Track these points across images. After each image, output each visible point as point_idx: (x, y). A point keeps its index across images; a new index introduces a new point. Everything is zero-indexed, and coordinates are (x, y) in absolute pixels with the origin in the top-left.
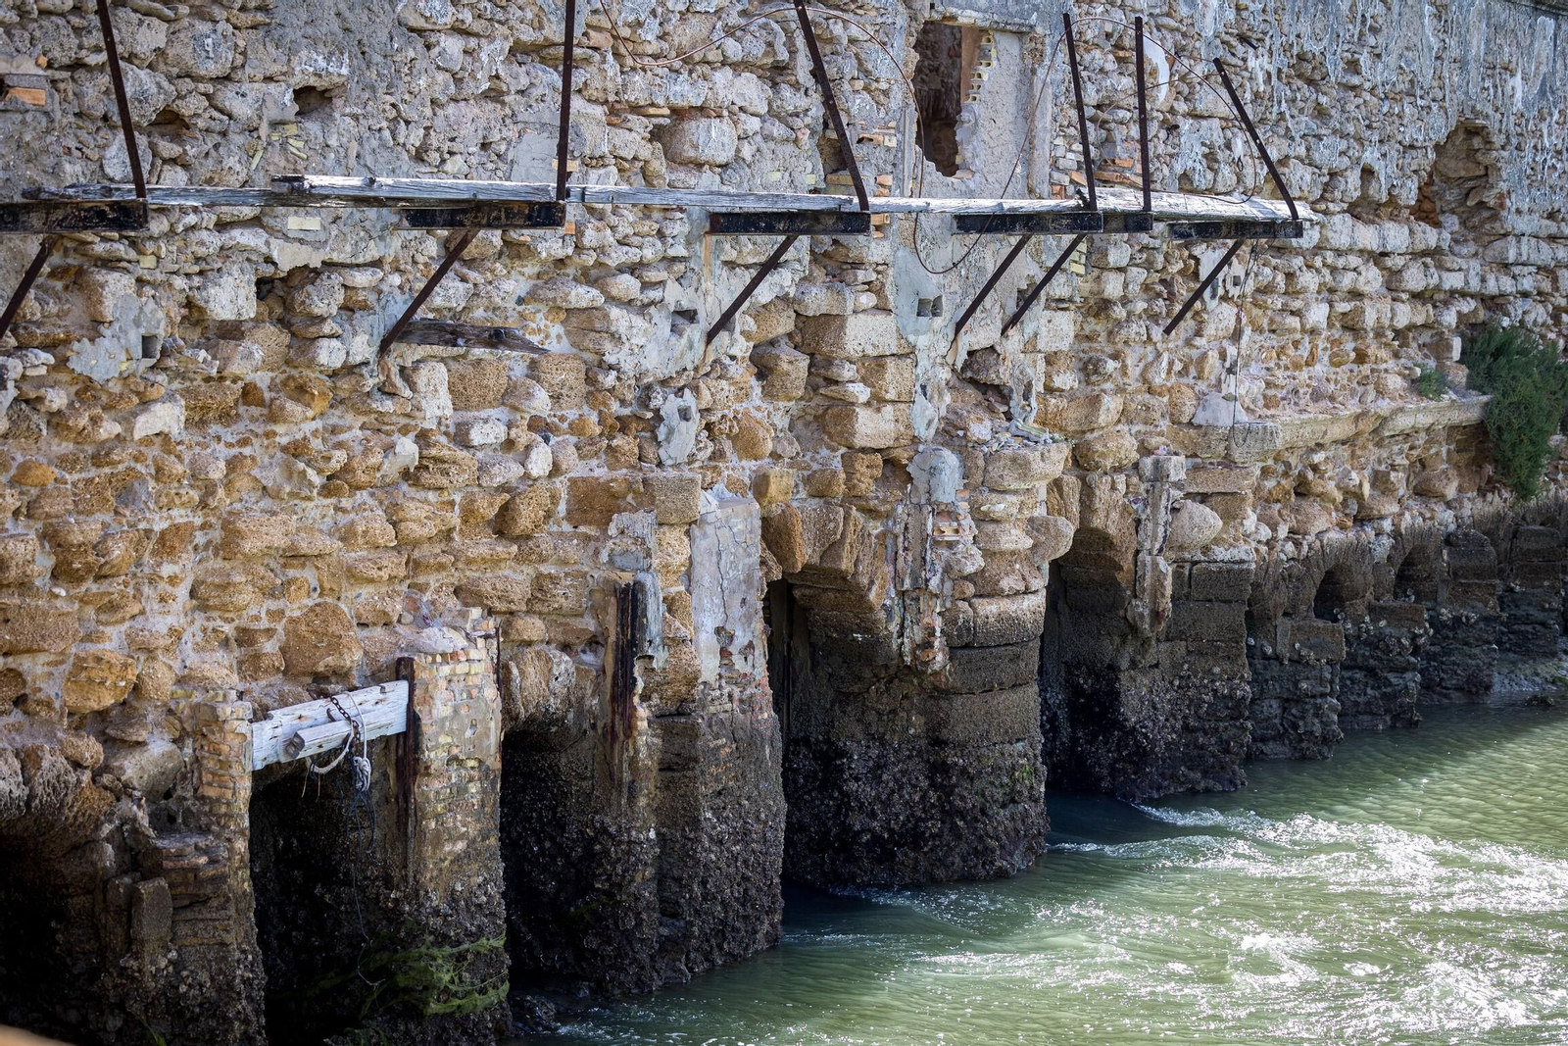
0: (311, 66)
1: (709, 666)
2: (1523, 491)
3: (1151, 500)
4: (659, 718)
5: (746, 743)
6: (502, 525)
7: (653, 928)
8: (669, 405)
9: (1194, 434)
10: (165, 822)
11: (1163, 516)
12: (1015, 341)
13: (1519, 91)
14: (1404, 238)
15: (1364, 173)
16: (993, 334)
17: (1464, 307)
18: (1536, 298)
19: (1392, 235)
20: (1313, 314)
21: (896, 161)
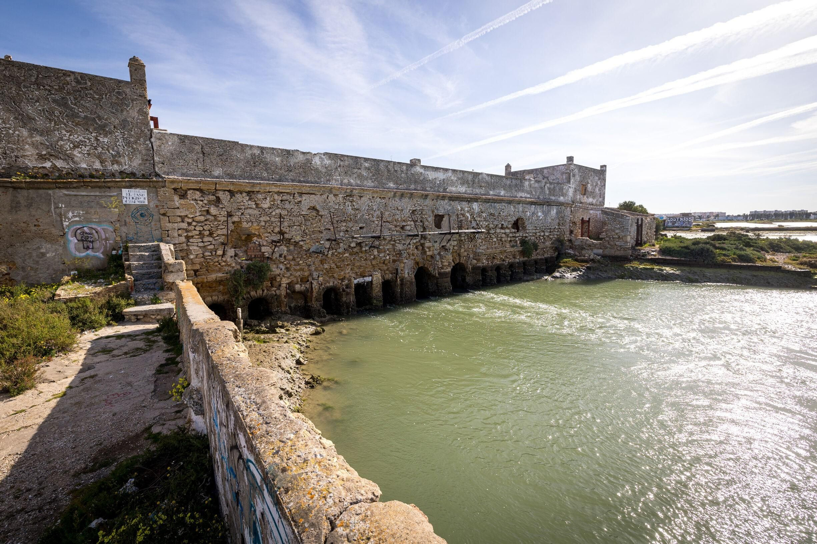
0: (361, 225)
1: (406, 276)
2: (529, 257)
3: (469, 259)
4: (400, 280)
5: (411, 283)
6: (384, 263)
7: (399, 299)
8: (403, 252)
9: (475, 253)
10: (347, 288)
11: (470, 261)
12: (448, 244)
13: (528, 214)
14: (509, 231)
15: (502, 225)
16: (445, 244)
17: (519, 238)
18: (532, 236)
19: (507, 231)
20: (493, 240)
21: (431, 228)
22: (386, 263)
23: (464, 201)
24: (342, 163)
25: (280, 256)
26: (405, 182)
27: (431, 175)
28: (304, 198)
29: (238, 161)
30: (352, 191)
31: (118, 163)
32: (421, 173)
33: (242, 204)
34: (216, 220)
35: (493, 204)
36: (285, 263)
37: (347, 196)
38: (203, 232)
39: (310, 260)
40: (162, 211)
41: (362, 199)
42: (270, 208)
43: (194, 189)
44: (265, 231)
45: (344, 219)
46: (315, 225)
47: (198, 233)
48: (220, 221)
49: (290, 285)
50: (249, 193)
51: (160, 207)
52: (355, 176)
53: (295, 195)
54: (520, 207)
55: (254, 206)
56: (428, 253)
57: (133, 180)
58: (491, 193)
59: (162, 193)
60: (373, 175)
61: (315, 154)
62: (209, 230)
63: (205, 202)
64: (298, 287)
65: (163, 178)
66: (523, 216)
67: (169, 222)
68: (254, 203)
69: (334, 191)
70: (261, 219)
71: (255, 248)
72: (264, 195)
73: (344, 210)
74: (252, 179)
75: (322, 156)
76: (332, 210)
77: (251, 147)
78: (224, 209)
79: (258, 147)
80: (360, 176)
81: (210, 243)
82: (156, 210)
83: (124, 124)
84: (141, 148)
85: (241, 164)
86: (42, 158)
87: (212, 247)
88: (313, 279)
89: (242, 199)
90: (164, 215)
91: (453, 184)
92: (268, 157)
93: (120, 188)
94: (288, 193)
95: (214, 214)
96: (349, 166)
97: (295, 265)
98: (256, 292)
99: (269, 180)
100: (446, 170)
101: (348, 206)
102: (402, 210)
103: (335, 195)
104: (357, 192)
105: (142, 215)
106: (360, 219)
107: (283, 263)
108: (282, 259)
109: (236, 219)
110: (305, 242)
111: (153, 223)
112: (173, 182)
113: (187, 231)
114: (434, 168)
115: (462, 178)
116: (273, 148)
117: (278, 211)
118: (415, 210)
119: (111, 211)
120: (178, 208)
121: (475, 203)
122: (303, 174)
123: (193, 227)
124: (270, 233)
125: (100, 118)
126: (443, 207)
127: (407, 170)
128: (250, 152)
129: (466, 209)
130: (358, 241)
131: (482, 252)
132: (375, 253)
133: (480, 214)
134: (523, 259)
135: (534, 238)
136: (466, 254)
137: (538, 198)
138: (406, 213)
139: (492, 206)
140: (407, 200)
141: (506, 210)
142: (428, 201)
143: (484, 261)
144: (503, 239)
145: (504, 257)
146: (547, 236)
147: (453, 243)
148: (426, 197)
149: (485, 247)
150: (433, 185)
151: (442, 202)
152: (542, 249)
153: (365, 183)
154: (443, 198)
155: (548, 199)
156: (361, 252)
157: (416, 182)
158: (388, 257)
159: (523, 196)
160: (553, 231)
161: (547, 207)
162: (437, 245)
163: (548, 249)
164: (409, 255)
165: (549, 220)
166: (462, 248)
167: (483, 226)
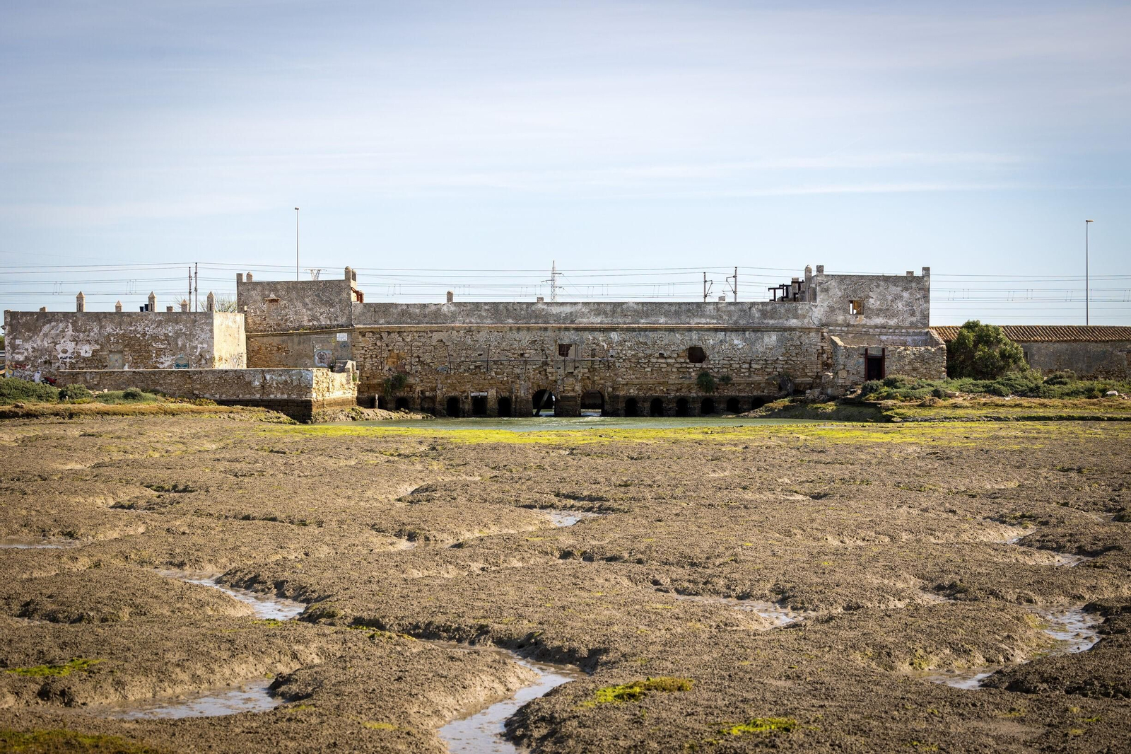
0: (479, 352)
2: (715, 393)
4: (516, 398)
6: (501, 382)
8: (521, 375)
9: (615, 382)
10: (465, 398)
11: (607, 389)
12: (576, 371)
13: (711, 342)
14: (674, 361)
15: (660, 354)
16: (572, 371)
17: (695, 369)
18: (723, 368)
19: (669, 361)
20: (646, 370)
21: (554, 356)
23: (597, 331)
24: (464, 308)
25: (416, 372)
26: (525, 318)
27: (555, 310)
28: (434, 334)
29: (393, 314)
30: (471, 328)
31: (337, 320)
32: (543, 309)
33: (394, 339)
34: (379, 348)
35: (642, 333)
36: (420, 376)
37: (467, 331)
38: (372, 355)
39: (437, 376)
40: (353, 344)
41: (481, 333)
42: (411, 341)
43: (369, 332)
45: (465, 348)
46: (441, 352)
47: (369, 356)
48: (382, 349)
49: (422, 392)
50: (399, 332)
51: (353, 342)
52: (475, 316)
53: (428, 333)
54: (694, 336)
55: (401, 340)
56: (550, 378)
57: (342, 328)
58: (643, 321)
59: (353, 335)
60: (493, 315)
62: (376, 355)
63: (375, 338)
64: (427, 394)
65: (355, 327)
66: (700, 344)
67: (356, 350)
68: (401, 338)
69: (456, 328)
70: (405, 348)
71: (402, 366)
72: (407, 333)
73: (464, 342)
74: (401, 324)
75: (449, 305)
76: (455, 342)
77: (402, 305)
78: (384, 342)
79: (406, 304)
80: (480, 317)
82: (351, 343)
83: (340, 301)
84: (347, 312)
85: (395, 316)
86: (309, 321)
87: (376, 364)
88: (439, 389)
89: (395, 336)
90: (354, 346)
91: (583, 315)
93: (336, 333)
94: (423, 331)
95: (379, 345)
96: (470, 310)
97: (426, 379)
98: (400, 393)
99: (411, 324)
100: (575, 304)
101: (468, 339)
102: (520, 341)
103: (457, 331)
104: (475, 328)
105: (344, 346)
106: (478, 348)
107: (418, 376)
109: (390, 348)
110: (434, 364)
111: (349, 350)
112: (358, 329)
114: (560, 303)
115: (597, 309)
116: (415, 304)
117: (416, 343)
118: (536, 341)
119: (332, 344)
120: (361, 342)
121: (614, 333)
122: (435, 318)
123: (368, 353)
125: (331, 300)
126: (566, 338)
127: (527, 308)
128: (400, 308)
129: (600, 339)
130: (477, 365)
131: (620, 381)
132: (493, 374)
133: (621, 343)
134: (704, 394)
135: (725, 370)
136: (602, 382)
137: (736, 323)
138: (525, 343)
139: (640, 334)
140: (525, 332)
141: (667, 338)
142: (549, 333)
143: (632, 391)
144: (663, 370)
145: (667, 390)
146: (759, 370)
147: (582, 370)
148: (546, 329)
149: (633, 377)
150: (557, 318)
151: (567, 333)
152: (749, 384)
153: (485, 321)
154: (567, 329)
155: (759, 323)
156: (481, 373)
157: (536, 317)
158: (505, 379)
159: (703, 322)
160: (772, 364)
161: (752, 334)
162: (561, 371)
163: (763, 385)
164: (529, 379)
165: (761, 349)
166: (596, 376)
167: (628, 355)
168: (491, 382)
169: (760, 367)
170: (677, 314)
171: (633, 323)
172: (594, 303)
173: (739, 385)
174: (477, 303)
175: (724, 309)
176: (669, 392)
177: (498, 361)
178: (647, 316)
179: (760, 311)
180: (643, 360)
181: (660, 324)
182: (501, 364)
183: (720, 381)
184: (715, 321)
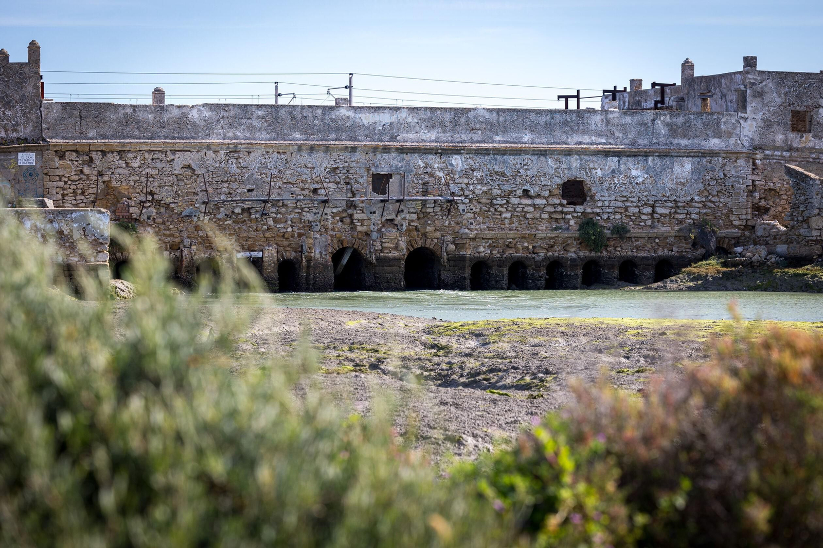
0: (249, 187)
2: (603, 252)
3: (443, 244)
4: (307, 261)
5: (325, 266)
6: (283, 236)
7: (304, 281)
8: (314, 224)
9: (458, 235)
11: (445, 246)
12: (399, 218)
13: (599, 172)
14: (544, 202)
15: (524, 190)
16: (393, 216)
17: (575, 215)
18: (615, 213)
19: (538, 201)
20: (504, 215)
21: (365, 193)
22: (286, 236)
23: (431, 154)
24: (226, 114)
25: (149, 218)
26: (320, 131)
27: (366, 119)
28: (177, 156)
29: (111, 121)
30: (236, 146)
31: (16, 131)
32: (348, 117)
33: (113, 163)
34: (88, 179)
35: (499, 157)
36: (154, 226)
37: (230, 152)
38: (76, 191)
39: (182, 225)
40: (45, 171)
41: (252, 155)
42: (140, 167)
43: (71, 151)
44: (134, 191)
45: (226, 179)
46: (189, 186)
47: (72, 191)
48: (91, 180)
50: (119, 152)
51: (44, 168)
52: (243, 127)
53: (168, 153)
54: (575, 162)
55: (124, 166)
56: (359, 228)
57: (27, 144)
58: (498, 138)
59: (46, 155)
60: (270, 125)
61: (193, 107)
62: (82, 189)
63: (80, 162)
64: (167, 254)
65: (48, 142)
66: (582, 176)
67: (50, 181)
68: (124, 162)
69: (212, 147)
70: (131, 179)
71: (124, 209)
72: (134, 154)
73: (226, 169)
74: (124, 138)
75: (201, 108)
76: (211, 169)
77: (124, 106)
78: (96, 169)
79: (131, 105)
80: (250, 128)
81: (81, 201)
82: (41, 170)
83: (23, 99)
84: (33, 117)
85: (114, 125)
87: (83, 205)
88: (185, 247)
89: (113, 158)
90: (46, 174)
91: (409, 128)
92: (141, 115)
93: (17, 152)
94: (159, 151)
95: (86, 173)
96: (235, 117)
97: (164, 230)
98: (122, 254)
99: (140, 139)
100: (397, 109)
101: (232, 164)
102: (314, 168)
103: (215, 152)
104: (243, 147)
105: (31, 175)
106: (248, 179)
107: (151, 225)
108: (151, 222)
109: (106, 178)
110: (176, 205)
111: (37, 182)
112: (55, 145)
113: (63, 189)
114: (373, 108)
115: (430, 118)
116: (146, 105)
117: (148, 170)
118: (337, 168)
119: (9, 172)
120: (58, 168)
121: (457, 156)
122: (178, 130)
123: (68, 186)
124: (138, 193)
125: (7, 96)
126: (386, 163)
127: (324, 114)
128: (123, 112)
129: (436, 166)
130: (246, 207)
131: (466, 234)
132: (271, 222)
133: (468, 173)
134: (588, 254)
135: (618, 216)
136: (438, 234)
137: (633, 143)
138: (321, 171)
139: (496, 160)
140: (321, 154)
141: (535, 165)
142: (358, 156)
143: (482, 249)
144: (528, 216)
145: (534, 247)
146: (664, 215)
147: (408, 216)
148: (354, 149)
149: (482, 226)
150: (370, 132)
151: (386, 156)
152: (651, 239)
153: (258, 135)
154: (386, 150)
155: (666, 144)
156: (251, 220)
157: (338, 129)
158: (290, 230)
159: (586, 140)
160: (684, 207)
161: (657, 160)
162: (376, 218)
163: (671, 239)
164: (326, 229)
165: (670, 185)
166: (429, 225)
167: (477, 192)
168: (267, 234)
169: (666, 211)
170: (549, 127)
171: (484, 142)
172: (426, 109)
173: (637, 239)
174: (246, 106)
175: (617, 121)
176: (536, 251)
177: (278, 201)
178: (505, 131)
179: (668, 125)
180: (499, 201)
181: (524, 143)
182: (283, 205)
183: (612, 233)
184: (604, 140)
